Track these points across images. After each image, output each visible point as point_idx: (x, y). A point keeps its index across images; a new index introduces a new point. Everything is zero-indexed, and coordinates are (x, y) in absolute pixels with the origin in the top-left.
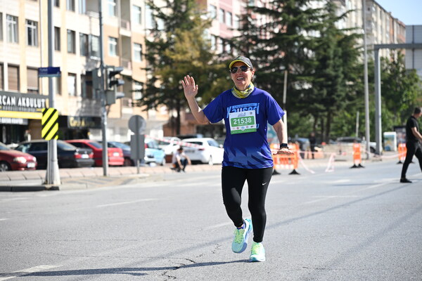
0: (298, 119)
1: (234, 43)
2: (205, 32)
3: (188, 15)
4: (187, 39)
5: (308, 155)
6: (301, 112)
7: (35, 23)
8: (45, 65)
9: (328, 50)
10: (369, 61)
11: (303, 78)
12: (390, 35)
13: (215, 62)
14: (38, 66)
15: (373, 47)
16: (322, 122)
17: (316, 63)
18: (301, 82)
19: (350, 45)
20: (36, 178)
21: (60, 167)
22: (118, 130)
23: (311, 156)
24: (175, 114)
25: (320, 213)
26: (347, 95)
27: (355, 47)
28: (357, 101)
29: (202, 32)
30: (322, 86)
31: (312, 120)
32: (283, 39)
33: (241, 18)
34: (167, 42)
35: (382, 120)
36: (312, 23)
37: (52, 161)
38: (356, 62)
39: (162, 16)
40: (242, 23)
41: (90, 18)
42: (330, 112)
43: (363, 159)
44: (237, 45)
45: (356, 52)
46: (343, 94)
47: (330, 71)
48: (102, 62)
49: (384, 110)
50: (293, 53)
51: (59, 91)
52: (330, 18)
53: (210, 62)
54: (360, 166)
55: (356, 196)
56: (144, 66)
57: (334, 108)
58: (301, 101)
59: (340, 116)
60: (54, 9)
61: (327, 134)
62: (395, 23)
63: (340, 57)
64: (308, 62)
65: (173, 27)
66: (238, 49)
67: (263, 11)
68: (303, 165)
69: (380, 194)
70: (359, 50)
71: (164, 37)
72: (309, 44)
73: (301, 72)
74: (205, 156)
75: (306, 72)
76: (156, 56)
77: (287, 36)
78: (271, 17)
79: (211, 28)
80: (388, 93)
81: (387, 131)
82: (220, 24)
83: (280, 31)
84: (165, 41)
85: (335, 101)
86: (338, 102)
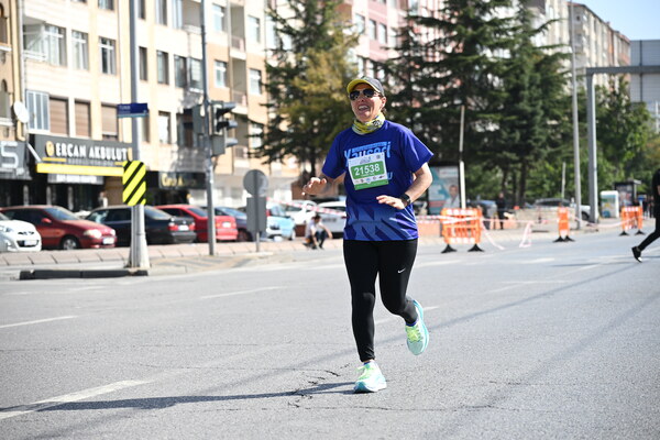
0: (480, 173)
1: (390, 67)
2: (349, 53)
3: (326, 29)
4: (324, 63)
6: (485, 164)
7: (112, 42)
8: (128, 100)
9: (522, 76)
10: (579, 91)
11: (488, 116)
12: (608, 54)
14: (117, 102)
15: (585, 72)
16: (514, 177)
17: (505, 95)
18: (485, 122)
19: (553, 69)
20: (115, 258)
21: (150, 243)
22: (228, 191)
23: (498, 226)
24: (308, 168)
25: (513, 305)
26: (549, 139)
27: (559, 71)
28: (562, 148)
29: (345, 53)
30: (513, 127)
31: (500, 175)
32: (459, 61)
33: (399, 33)
34: (297, 67)
35: (598, 175)
36: (499, 39)
37: (138, 234)
38: (561, 92)
39: (289, 31)
40: (400, 39)
41: (189, 34)
42: (526, 164)
43: (571, 229)
44: (395, 70)
45: (561, 78)
46: (544, 138)
47: (524, 106)
48: (205, 96)
49: (601, 160)
50: (473, 80)
51: (147, 137)
52: (524, 32)
54: (568, 239)
56: (265, 102)
57: (532, 157)
58: (484, 148)
59: (539, 169)
60: (138, 21)
61: (521, 195)
62: (615, 38)
63: (538, 87)
64: (494, 93)
65: (305, 45)
66: (396, 75)
67: (430, 22)
68: (489, 238)
69: (597, 278)
70: (565, 76)
71: (292, 59)
72: (495, 68)
73: (484, 108)
75: (492, 107)
76: (281, 87)
77: (464, 58)
78: (442, 31)
79: (357, 48)
80: (606, 136)
81: (605, 190)
82: (371, 41)
83: (453, 50)
84: (294, 65)
85: (532, 148)
86: (537, 149)
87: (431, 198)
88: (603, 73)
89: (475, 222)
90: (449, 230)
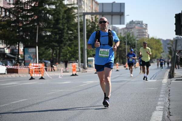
0: (44, 50)
1: (11, 11)
5: (49, 69)
6: (46, 47)
9: (60, 15)
10: (80, 21)
11: (47, 29)
12: (91, 8)
15: (82, 14)
16: (56, 52)
17: (53, 22)
18: (46, 32)
19: (71, 13)
23: (50, 70)
25: (55, 99)
26: (69, 38)
27: (73, 14)
28: (74, 41)
30: (56, 34)
31: (51, 51)
32: (36, 9)
35: (87, 51)
36: (51, 1)
38: (74, 21)
42: (61, 47)
43: (77, 71)
44: (13, 12)
45: (74, 16)
46: (67, 38)
47: (60, 26)
50: (42, 16)
54: (76, 75)
55: (74, 90)
57: (63, 45)
58: (45, 41)
59: (66, 49)
61: (59, 58)
63: (65, 19)
64: (49, 21)
66: (13, 14)
68: (47, 74)
69: (86, 89)
70: (75, 15)
72: (50, 12)
73: (45, 27)
75: (48, 26)
77: (38, 8)
81: (89, 57)
83: (34, 5)
85: (63, 41)
86: (65, 42)
87: (25, 59)
88: (89, 14)
89: (42, 68)
90: (32, 71)
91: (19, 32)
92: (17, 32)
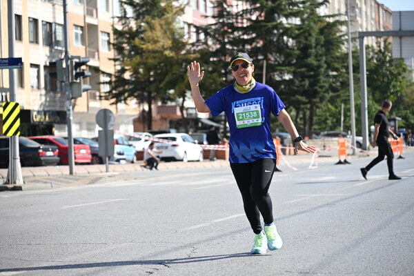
1: (209, 31)
2: (177, 20)
3: (159, 2)
4: (158, 27)
8: (6, 56)
9: (310, 38)
10: (354, 49)
11: (284, 68)
12: (376, 23)
13: (188, 52)
15: (357, 36)
16: (304, 115)
17: (297, 52)
18: (282, 73)
19: (334, 33)
21: (23, 165)
22: (84, 125)
23: (292, 152)
24: (146, 107)
25: (303, 212)
26: (331, 86)
27: (338, 34)
28: (341, 93)
29: (174, 20)
30: (303, 77)
31: (293, 113)
32: (261, 27)
33: (216, 5)
34: (137, 30)
35: (369, 113)
36: (292, 9)
37: (15, 159)
38: (340, 51)
39: (131, 4)
40: (216, 10)
41: (54, 5)
42: (313, 105)
43: (348, 155)
44: (212, 33)
45: (339, 40)
46: (327, 85)
47: (312, 60)
48: (66, 52)
49: (371, 102)
50: (273, 40)
51: (22, 84)
52: (311, 5)
53: (183, 52)
54: (346, 162)
55: (342, 195)
56: (112, 57)
57: (317, 100)
58: (281, 93)
59: (324, 109)
61: (310, 129)
62: (381, 9)
63: (322, 46)
64: (288, 51)
65: (143, 14)
66: (213, 37)
68: (285, 161)
69: (368, 192)
70: (343, 38)
71: (133, 25)
72: (289, 32)
73: (281, 62)
74: (179, 152)
75: (287, 62)
76: (125, 45)
77: (265, 24)
78: (248, 3)
79: (184, 16)
80: (374, 84)
82: (194, 11)
83: (257, 18)
84: (135, 29)
85: (318, 93)
86: (321, 93)
88: (372, 36)
91: (226, 75)
92: (221, 75)
